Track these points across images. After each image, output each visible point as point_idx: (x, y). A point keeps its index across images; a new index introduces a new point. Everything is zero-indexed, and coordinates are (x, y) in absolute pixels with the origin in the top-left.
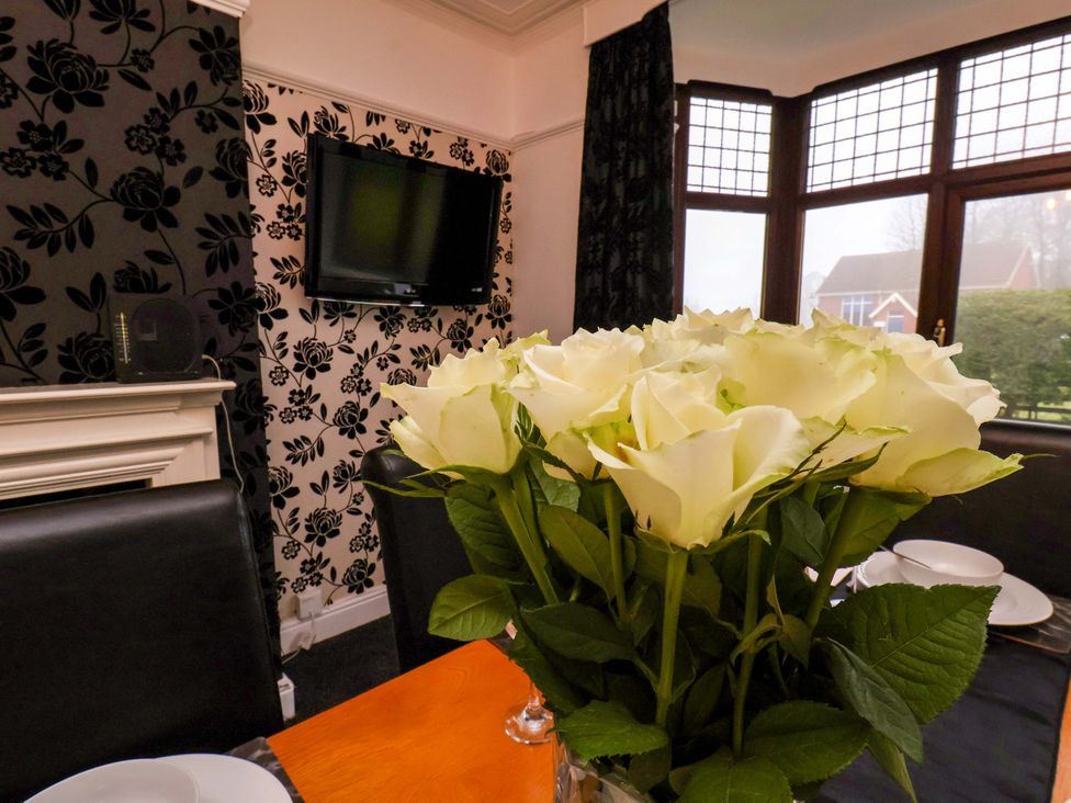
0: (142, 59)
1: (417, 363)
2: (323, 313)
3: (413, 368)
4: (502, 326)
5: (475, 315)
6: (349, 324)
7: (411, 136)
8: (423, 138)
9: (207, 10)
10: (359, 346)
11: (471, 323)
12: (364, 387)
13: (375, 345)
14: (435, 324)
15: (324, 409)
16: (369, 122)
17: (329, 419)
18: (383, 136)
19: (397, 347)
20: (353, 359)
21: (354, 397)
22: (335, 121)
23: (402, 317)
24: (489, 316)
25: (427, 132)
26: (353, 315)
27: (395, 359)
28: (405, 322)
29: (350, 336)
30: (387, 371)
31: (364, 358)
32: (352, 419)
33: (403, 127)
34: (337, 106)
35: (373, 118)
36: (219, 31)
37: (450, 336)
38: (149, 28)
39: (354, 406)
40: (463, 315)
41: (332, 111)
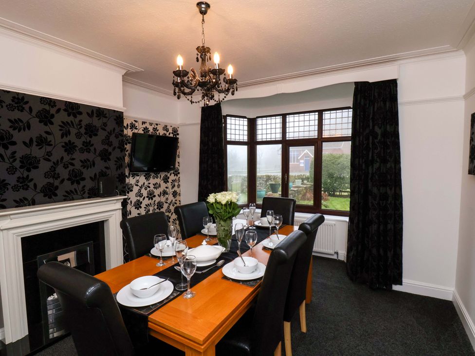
0: (105, 124)
1: (155, 188)
2: (131, 176)
3: (154, 189)
4: (177, 176)
5: (170, 173)
6: (137, 178)
7: (153, 126)
8: (156, 126)
9: (117, 111)
10: (140, 184)
11: (169, 175)
12: (141, 195)
13: (144, 183)
14: (159, 176)
15: (131, 202)
16: (143, 124)
17: (132, 205)
18: (146, 127)
19: (149, 184)
20: (138, 188)
21: (138, 198)
22: (135, 125)
23: (151, 175)
24: (173, 173)
25: (157, 125)
26: (139, 176)
27: (149, 187)
28: (151, 176)
29: (138, 181)
30: (147, 190)
31: (141, 187)
32: (138, 204)
33: (151, 124)
34: (135, 121)
35: (144, 123)
36: (120, 115)
37: (163, 180)
38: (106, 117)
39: (138, 201)
40: (166, 173)
41: (134, 122)
